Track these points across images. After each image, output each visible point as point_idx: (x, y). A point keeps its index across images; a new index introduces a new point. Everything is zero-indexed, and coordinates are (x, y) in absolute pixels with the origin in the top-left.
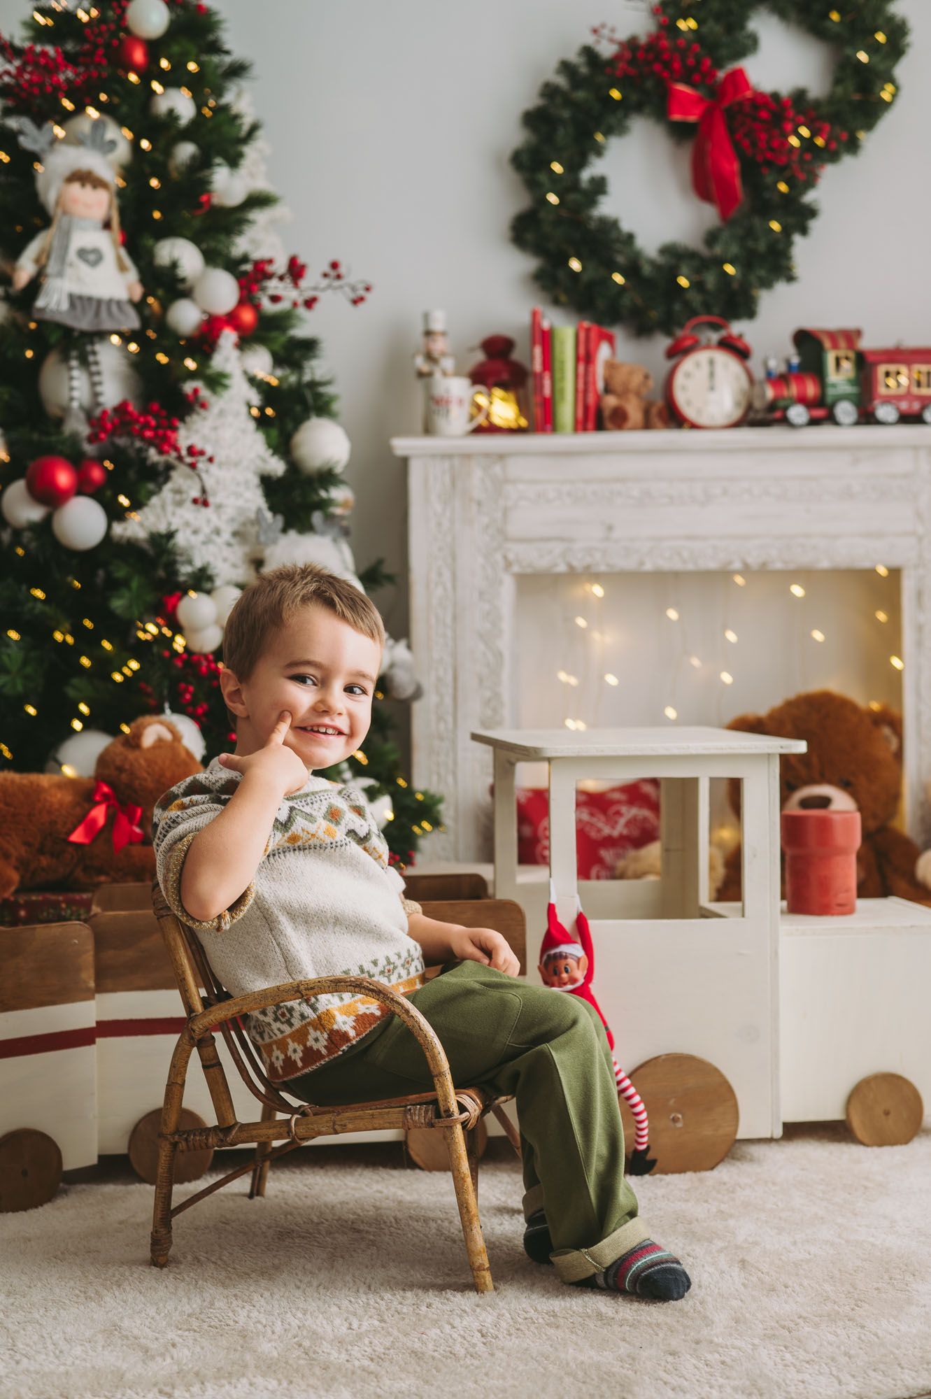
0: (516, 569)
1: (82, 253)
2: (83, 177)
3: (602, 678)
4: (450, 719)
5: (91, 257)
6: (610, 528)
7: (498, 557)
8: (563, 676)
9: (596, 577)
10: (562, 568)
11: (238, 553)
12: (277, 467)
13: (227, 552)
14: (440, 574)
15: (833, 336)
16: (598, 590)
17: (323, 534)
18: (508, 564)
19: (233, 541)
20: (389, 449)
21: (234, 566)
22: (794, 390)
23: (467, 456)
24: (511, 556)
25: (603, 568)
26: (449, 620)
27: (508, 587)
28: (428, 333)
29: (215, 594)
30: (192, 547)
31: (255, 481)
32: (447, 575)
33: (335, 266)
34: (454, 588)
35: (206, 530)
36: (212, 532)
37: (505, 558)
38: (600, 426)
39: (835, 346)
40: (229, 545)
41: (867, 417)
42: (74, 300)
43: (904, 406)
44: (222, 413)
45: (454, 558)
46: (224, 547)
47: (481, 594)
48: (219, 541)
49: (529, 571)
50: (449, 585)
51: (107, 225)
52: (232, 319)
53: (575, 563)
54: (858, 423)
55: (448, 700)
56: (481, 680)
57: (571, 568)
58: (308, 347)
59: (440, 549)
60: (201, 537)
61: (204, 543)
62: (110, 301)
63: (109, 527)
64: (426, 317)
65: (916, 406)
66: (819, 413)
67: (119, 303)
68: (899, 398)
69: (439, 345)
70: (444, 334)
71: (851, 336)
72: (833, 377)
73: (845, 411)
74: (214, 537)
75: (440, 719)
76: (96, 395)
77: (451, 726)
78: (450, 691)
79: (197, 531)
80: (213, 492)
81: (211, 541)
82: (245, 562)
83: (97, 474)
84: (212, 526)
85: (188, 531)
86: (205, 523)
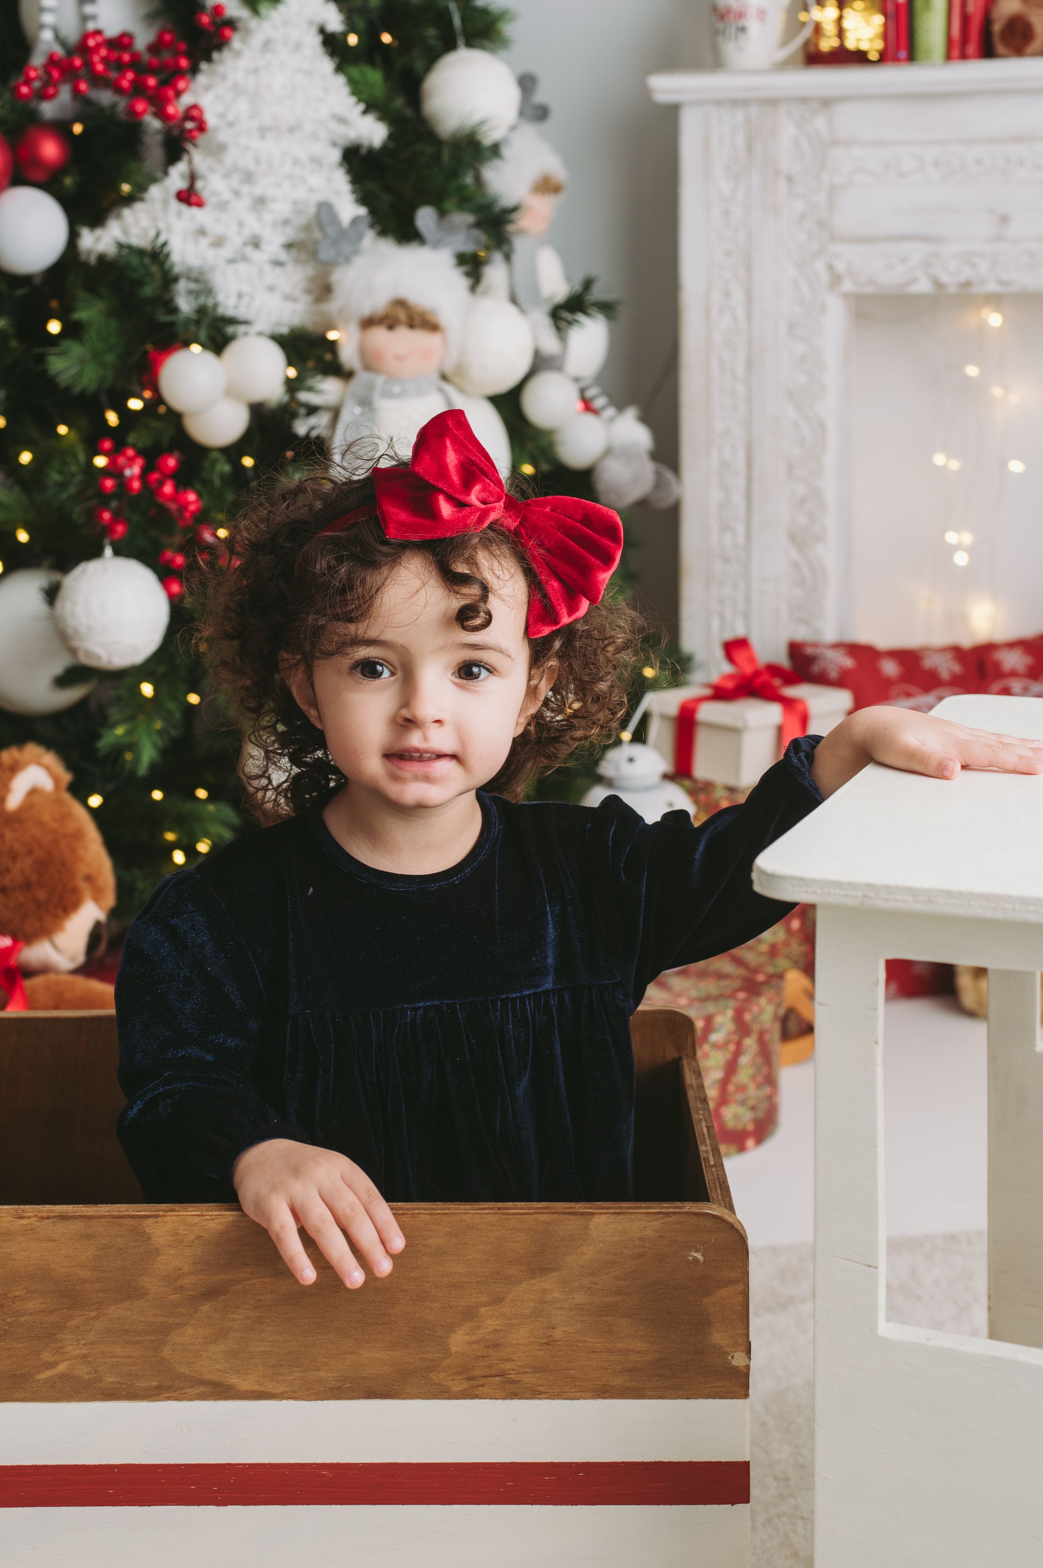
0: (848, 286)
3: (1004, 464)
4: (741, 529)
6: (1004, 220)
7: (820, 267)
8: (939, 459)
9: (995, 300)
10: (923, 286)
11: (294, 278)
12: (373, 132)
13: (273, 275)
14: (727, 294)
16: (995, 319)
17: (436, 245)
18: (836, 279)
19: (283, 256)
20: (646, 93)
21: (288, 298)
23: (772, 103)
24: (840, 266)
25: (992, 287)
26: (740, 369)
27: (836, 314)
29: (232, 350)
30: (212, 269)
31: (336, 155)
32: (738, 295)
34: (749, 316)
35: (235, 241)
36: (245, 244)
37: (830, 267)
38: (987, 52)
40: (278, 264)
44: (267, 45)
45: (749, 268)
46: (267, 268)
47: (792, 326)
48: (260, 257)
49: (869, 289)
50: (741, 312)
53: (945, 278)
55: (738, 499)
56: (790, 467)
57: (939, 285)
59: (728, 253)
60: (227, 252)
61: (232, 261)
63: (73, 237)
74: (249, 250)
75: (725, 527)
77: (741, 540)
78: (742, 482)
79: (218, 242)
80: (249, 177)
81: (244, 258)
82: (308, 291)
83: (50, 150)
84: (247, 232)
85: (204, 242)
86: (234, 228)
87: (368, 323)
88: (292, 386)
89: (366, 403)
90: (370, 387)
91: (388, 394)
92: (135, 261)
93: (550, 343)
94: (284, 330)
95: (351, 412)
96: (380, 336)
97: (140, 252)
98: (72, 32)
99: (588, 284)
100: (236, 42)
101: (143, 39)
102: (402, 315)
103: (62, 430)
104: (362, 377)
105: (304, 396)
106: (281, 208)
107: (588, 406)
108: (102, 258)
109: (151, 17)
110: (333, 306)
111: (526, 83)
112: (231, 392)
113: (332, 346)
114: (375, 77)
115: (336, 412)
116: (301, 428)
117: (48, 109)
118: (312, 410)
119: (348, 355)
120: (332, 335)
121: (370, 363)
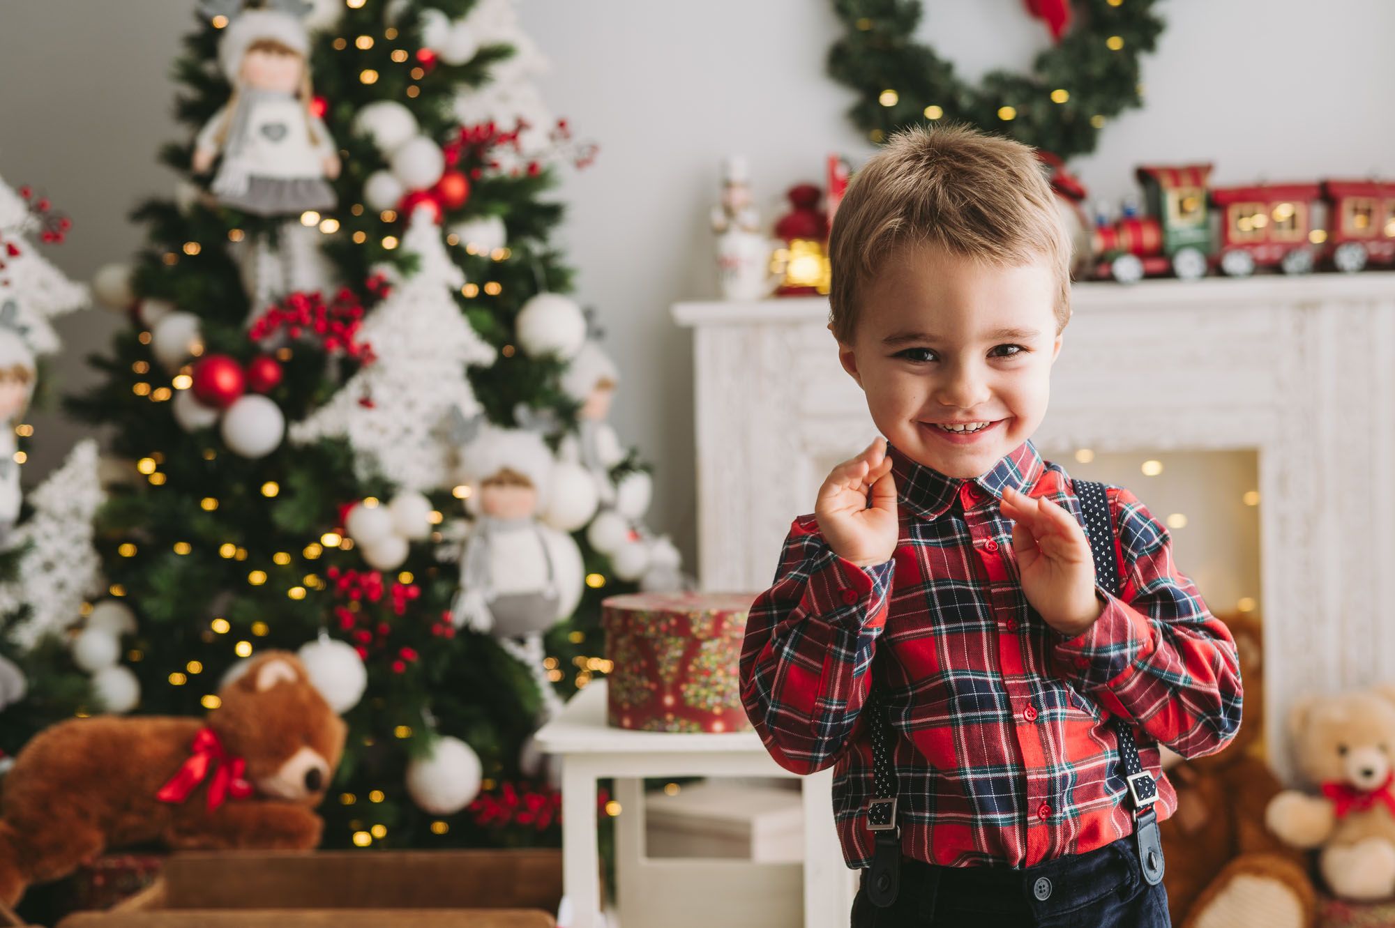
0: (815, 450)
1: (266, 130)
2: (267, 46)
5: (275, 132)
7: (794, 436)
11: (435, 454)
12: (485, 355)
13: (419, 454)
14: (730, 456)
15: (1176, 174)
19: (427, 439)
20: (671, 317)
21: (431, 468)
22: (1125, 239)
23: (758, 324)
24: (808, 436)
27: (805, 472)
28: (728, 185)
29: (395, 502)
30: (379, 449)
31: (458, 372)
32: (739, 456)
33: (562, 125)
35: (394, 430)
36: (401, 432)
37: (801, 437)
39: (1177, 183)
40: (423, 445)
41: (1215, 269)
42: (255, 182)
43: (1262, 253)
44: (414, 299)
46: (416, 449)
48: (411, 440)
49: (828, 452)
51: (297, 96)
52: (435, 193)
54: (1206, 275)
58: (553, 213)
60: (389, 437)
61: (392, 444)
62: (295, 182)
63: (286, 429)
64: (725, 166)
65: (1276, 253)
66: (1156, 265)
67: (309, 183)
68: (1253, 245)
69: (738, 196)
70: (746, 185)
71: (1197, 173)
72: (1174, 221)
73: (1189, 263)
74: (405, 437)
76: (287, 281)
79: (383, 431)
80: (402, 387)
81: (401, 442)
82: (444, 463)
83: (270, 372)
84: (402, 424)
85: (374, 431)
86: (394, 422)
87: (487, 483)
88: (438, 527)
89: (484, 536)
90: (487, 527)
92: (329, 447)
94: (429, 489)
95: (475, 544)
96: (493, 492)
97: (332, 441)
98: (279, 288)
99: (633, 452)
100: (392, 297)
101: (329, 293)
102: (507, 478)
104: (481, 522)
105: (444, 534)
106: (424, 407)
107: (635, 535)
108: (306, 444)
109: (336, 279)
110: (461, 470)
111: (588, 314)
112: (396, 531)
113: (460, 501)
114: (486, 317)
115: (463, 544)
116: (442, 554)
117: (268, 344)
118: (446, 543)
119: (472, 505)
121: (487, 509)
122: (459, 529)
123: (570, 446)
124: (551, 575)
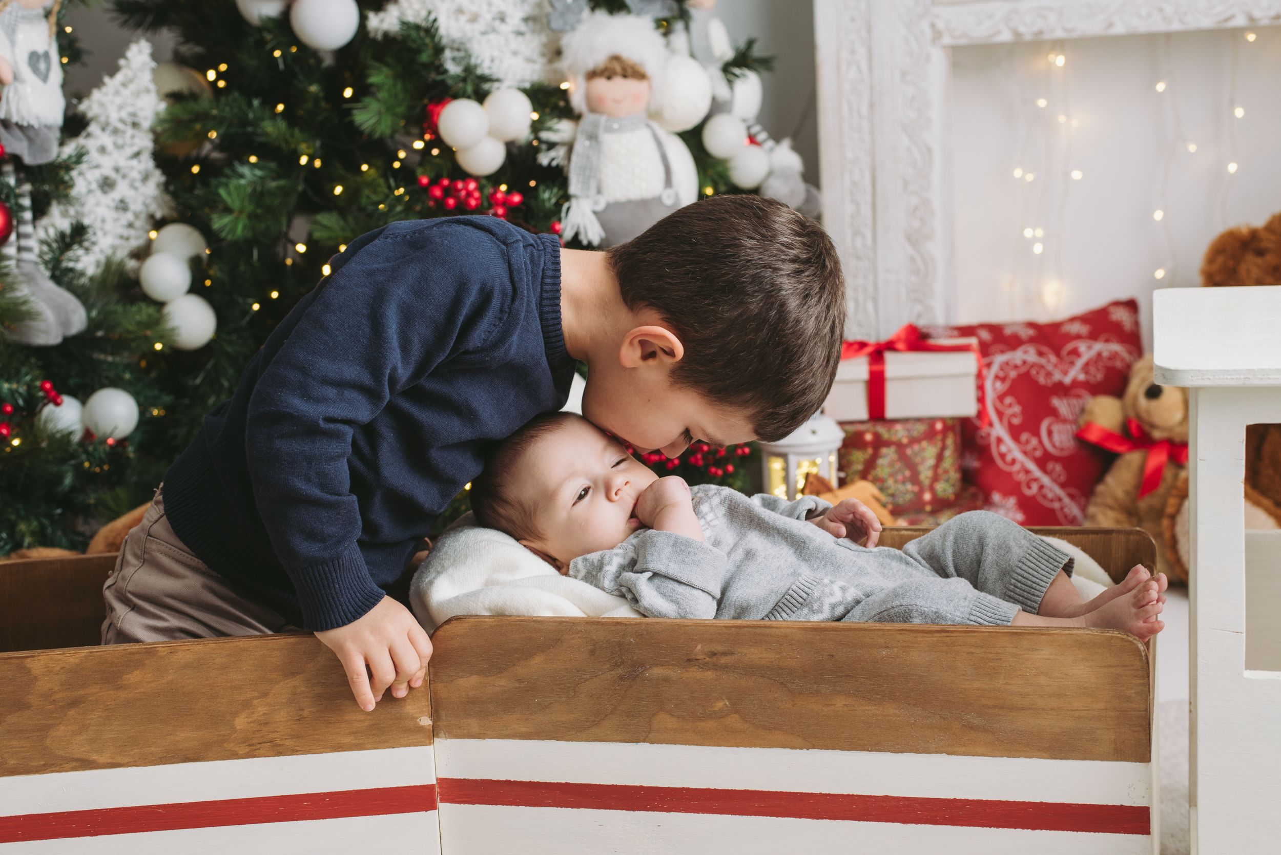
0: (947, 40)
3: (1068, 174)
4: (868, 233)
7: (925, 26)
8: (1018, 173)
9: (1059, 45)
10: (1006, 36)
11: (532, 44)
13: (516, 43)
14: (853, 52)
16: (1060, 60)
17: (639, 14)
18: (937, 35)
19: (523, 27)
21: (529, 60)
24: (940, 25)
25: (1059, 34)
26: (865, 110)
27: (938, 62)
29: (489, 100)
30: (470, 40)
32: (862, 52)
34: (870, 68)
35: (487, 17)
36: (494, 19)
37: (933, 26)
40: (520, 33)
45: (869, 31)
46: (512, 37)
47: (904, 74)
48: (506, 29)
49: (963, 41)
50: (864, 67)
53: (1022, 29)
55: (866, 210)
56: (906, 183)
57: (1017, 34)
59: (853, 20)
60: (480, 26)
61: (484, 33)
63: (363, 19)
74: (497, 24)
75: (857, 233)
77: (869, 242)
78: (868, 197)
79: (474, 19)
81: (494, 30)
82: (543, 55)
84: (494, 10)
85: (463, 19)
86: (485, 7)
87: (592, 75)
88: (536, 127)
89: (593, 137)
90: (596, 125)
91: (609, 130)
92: (414, 34)
93: (723, 91)
94: (527, 85)
95: (582, 145)
96: (601, 84)
97: (417, 27)
99: (750, 43)
102: (618, 68)
103: (365, 167)
104: (588, 118)
105: (545, 135)
107: (753, 140)
108: (386, 35)
110: (563, 64)
112: (493, 133)
115: (570, 147)
116: (544, 159)
118: (551, 146)
119: (577, 101)
120: (564, 86)
121: (594, 107)
122: (562, 129)
123: (679, 37)
124: (668, 181)
